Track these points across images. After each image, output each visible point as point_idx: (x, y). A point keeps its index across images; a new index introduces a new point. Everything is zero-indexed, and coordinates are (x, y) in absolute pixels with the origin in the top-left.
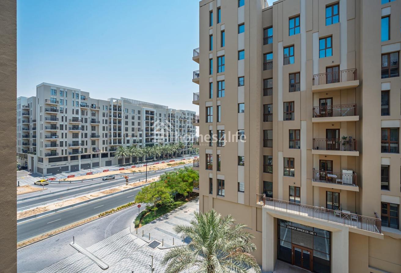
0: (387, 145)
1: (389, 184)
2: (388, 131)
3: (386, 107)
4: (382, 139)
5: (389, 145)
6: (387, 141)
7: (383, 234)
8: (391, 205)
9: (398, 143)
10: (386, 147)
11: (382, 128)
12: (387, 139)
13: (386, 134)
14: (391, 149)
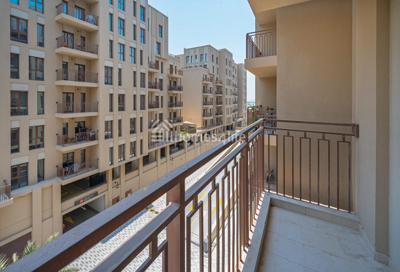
0: (17, 108)
1: (19, 147)
2: (18, 94)
3: (16, 70)
4: (12, 102)
5: (19, 108)
6: (17, 104)
7: (12, 199)
8: (21, 166)
9: (26, 106)
10: (16, 110)
11: (11, 91)
12: (16, 102)
13: (16, 97)
14: (21, 111)
